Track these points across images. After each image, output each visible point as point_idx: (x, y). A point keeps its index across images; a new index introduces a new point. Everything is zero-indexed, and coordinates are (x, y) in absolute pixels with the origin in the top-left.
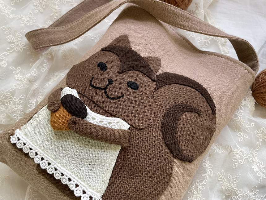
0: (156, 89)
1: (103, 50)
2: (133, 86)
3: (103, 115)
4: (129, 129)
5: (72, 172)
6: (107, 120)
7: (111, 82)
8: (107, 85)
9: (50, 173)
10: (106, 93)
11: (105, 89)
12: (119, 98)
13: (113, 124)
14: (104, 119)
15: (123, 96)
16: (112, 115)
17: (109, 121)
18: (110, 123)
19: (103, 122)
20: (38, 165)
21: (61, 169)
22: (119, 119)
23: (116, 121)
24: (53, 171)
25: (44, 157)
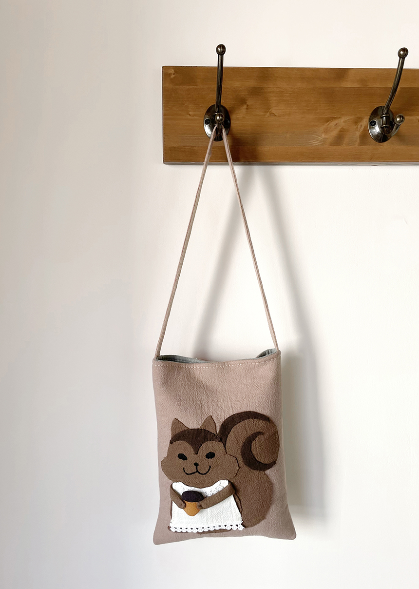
0: (225, 446)
1: (171, 443)
2: (211, 455)
3: (209, 486)
4: (229, 482)
5: (218, 523)
7: (196, 465)
8: (197, 468)
10: (199, 473)
11: (197, 471)
13: (218, 487)
15: (210, 467)
16: (214, 482)
20: (198, 532)
24: (208, 529)
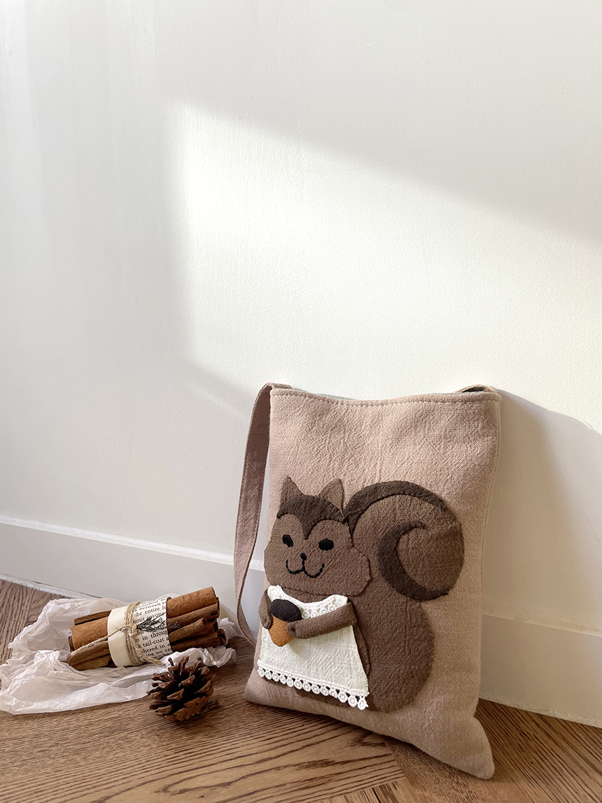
1: (279, 517)
2: (326, 545)
3: (317, 601)
4: (349, 601)
5: (326, 679)
6: (322, 604)
7: (304, 557)
8: (303, 563)
9: (309, 690)
10: (306, 573)
11: (303, 569)
12: (321, 570)
13: (329, 606)
14: (319, 606)
15: (323, 566)
16: (325, 596)
17: (324, 605)
18: (327, 607)
19: (320, 609)
21: (315, 681)
22: (333, 596)
23: (331, 601)
24: (310, 687)
25: (293, 677)
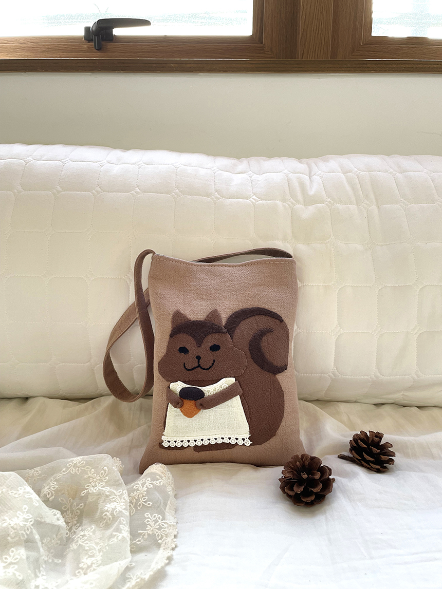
0: (232, 338)
1: (171, 336)
2: (215, 348)
4: (236, 380)
7: (198, 358)
8: (199, 362)
10: (202, 368)
11: (199, 366)
12: (213, 364)
15: (214, 361)
16: (218, 380)
19: (216, 389)
21: (212, 437)
23: (224, 383)
24: (208, 442)
